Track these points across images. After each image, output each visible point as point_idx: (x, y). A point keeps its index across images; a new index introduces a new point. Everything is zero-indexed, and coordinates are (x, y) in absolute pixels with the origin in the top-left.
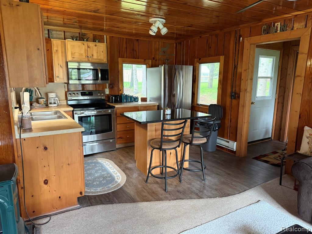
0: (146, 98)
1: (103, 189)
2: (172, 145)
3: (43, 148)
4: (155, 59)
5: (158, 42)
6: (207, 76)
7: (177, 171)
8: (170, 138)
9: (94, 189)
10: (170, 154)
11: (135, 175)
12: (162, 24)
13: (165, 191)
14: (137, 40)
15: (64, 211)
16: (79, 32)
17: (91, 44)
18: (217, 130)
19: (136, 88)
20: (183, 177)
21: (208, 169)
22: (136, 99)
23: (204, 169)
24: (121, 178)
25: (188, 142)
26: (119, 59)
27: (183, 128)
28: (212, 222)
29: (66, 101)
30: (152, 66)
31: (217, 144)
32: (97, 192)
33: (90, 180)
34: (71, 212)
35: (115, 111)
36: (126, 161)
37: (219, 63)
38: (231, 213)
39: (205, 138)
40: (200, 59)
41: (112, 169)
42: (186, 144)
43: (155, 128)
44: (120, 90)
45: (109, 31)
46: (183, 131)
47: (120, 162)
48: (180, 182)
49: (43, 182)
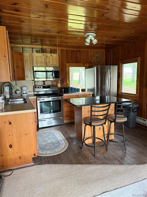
0: (85, 89)
1: (51, 152)
2: (100, 122)
3: (9, 123)
4: (91, 63)
5: (93, 52)
6: (131, 75)
7: (104, 142)
8: (99, 117)
9: (45, 151)
10: (99, 129)
11: (75, 143)
12: (94, 37)
13: (95, 157)
14: (79, 51)
15: (23, 167)
16: (41, 48)
17: (49, 55)
18: (136, 111)
19: (82, 84)
20: (109, 147)
21: (129, 141)
22: (78, 90)
23: (125, 141)
24: (64, 145)
25: (112, 120)
26: (67, 64)
27: (108, 110)
28: (129, 186)
29: (33, 92)
30: (89, 68)
31: (136, 122)
32: (47, 154)
33: (44, 145)
34: (27, 168)
35: (63, 98)
36: (70, 132)
37: (137, 63)
38: (146, 179)
39: (126, 118)
40: (123, 61)
41: (59, 138)
42: (111, 122)
43: (88, 109)
44: (68, 84)
45: (60, 46)
46: (108, 112)
47: (65, 133)
48: (107, 150)
49: (9, 146)
